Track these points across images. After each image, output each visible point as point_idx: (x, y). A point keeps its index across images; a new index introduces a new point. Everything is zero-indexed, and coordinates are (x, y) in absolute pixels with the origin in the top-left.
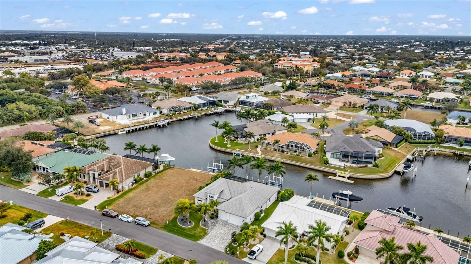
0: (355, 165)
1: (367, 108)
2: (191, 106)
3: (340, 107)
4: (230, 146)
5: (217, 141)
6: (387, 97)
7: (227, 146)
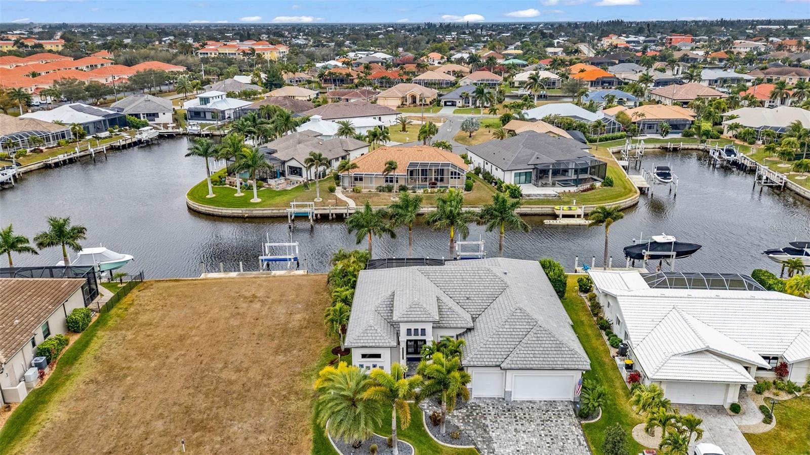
0: (573, 189)
1: (448, 104)
2: (63, 129)
3: (399, 107)
4: (259, 200)
5: (211, 195)
6: (451, 88)
7: (252, 201)
